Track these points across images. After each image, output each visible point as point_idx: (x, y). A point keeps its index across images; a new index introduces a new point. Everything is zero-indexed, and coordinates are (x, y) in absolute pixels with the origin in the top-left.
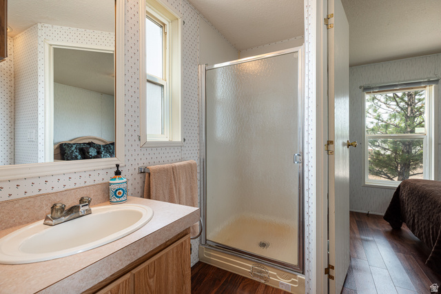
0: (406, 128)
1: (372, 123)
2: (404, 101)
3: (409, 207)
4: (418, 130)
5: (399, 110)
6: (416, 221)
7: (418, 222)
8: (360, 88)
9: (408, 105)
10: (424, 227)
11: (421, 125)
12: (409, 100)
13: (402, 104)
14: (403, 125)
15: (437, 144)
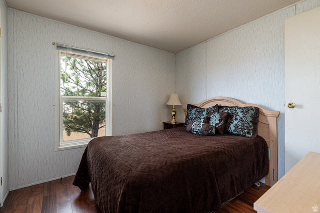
0: (97, 93)
1: (74, 87)
2: (95, 73)
3: (94, 170)
4: (102, 94)
5: (92, 79)
6: (98, 187)
7: (99, 189)
8: (54, 44)
9: (98, 77)
10: (104, 197)
11: (105, 91)
12: (99, 73)
13: (94, 75)
14: (95, 91)
15: (114, 105)
